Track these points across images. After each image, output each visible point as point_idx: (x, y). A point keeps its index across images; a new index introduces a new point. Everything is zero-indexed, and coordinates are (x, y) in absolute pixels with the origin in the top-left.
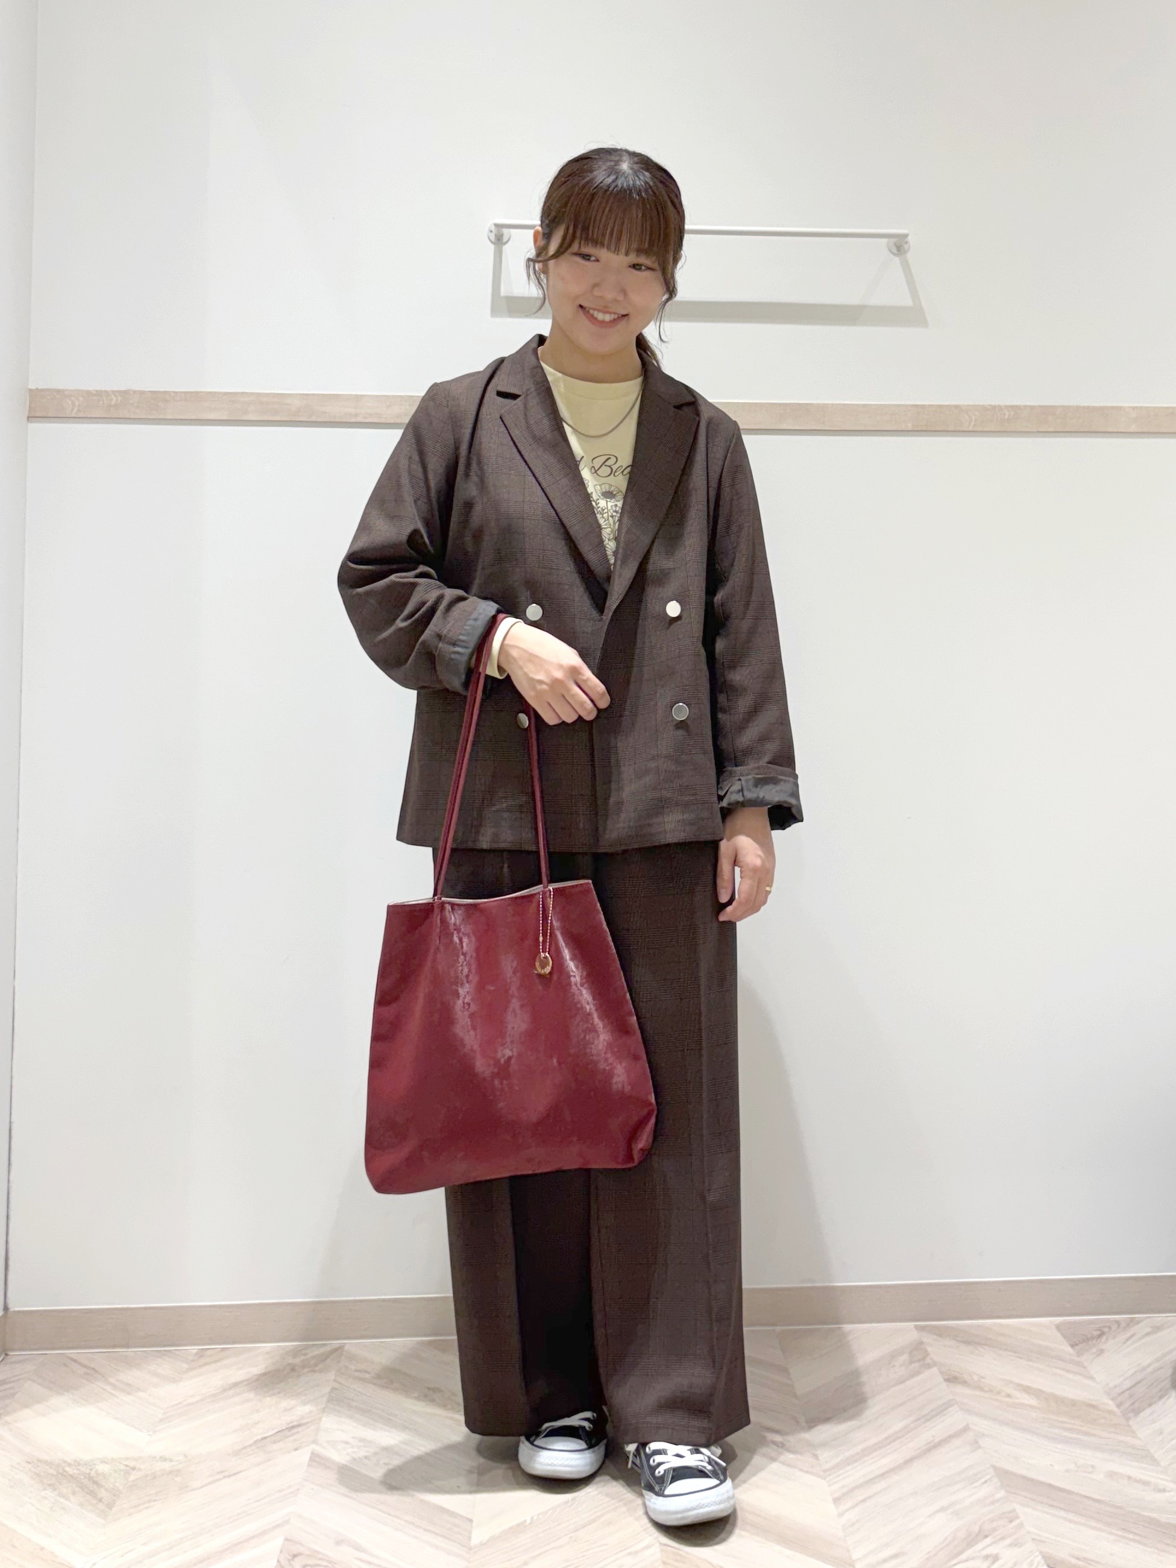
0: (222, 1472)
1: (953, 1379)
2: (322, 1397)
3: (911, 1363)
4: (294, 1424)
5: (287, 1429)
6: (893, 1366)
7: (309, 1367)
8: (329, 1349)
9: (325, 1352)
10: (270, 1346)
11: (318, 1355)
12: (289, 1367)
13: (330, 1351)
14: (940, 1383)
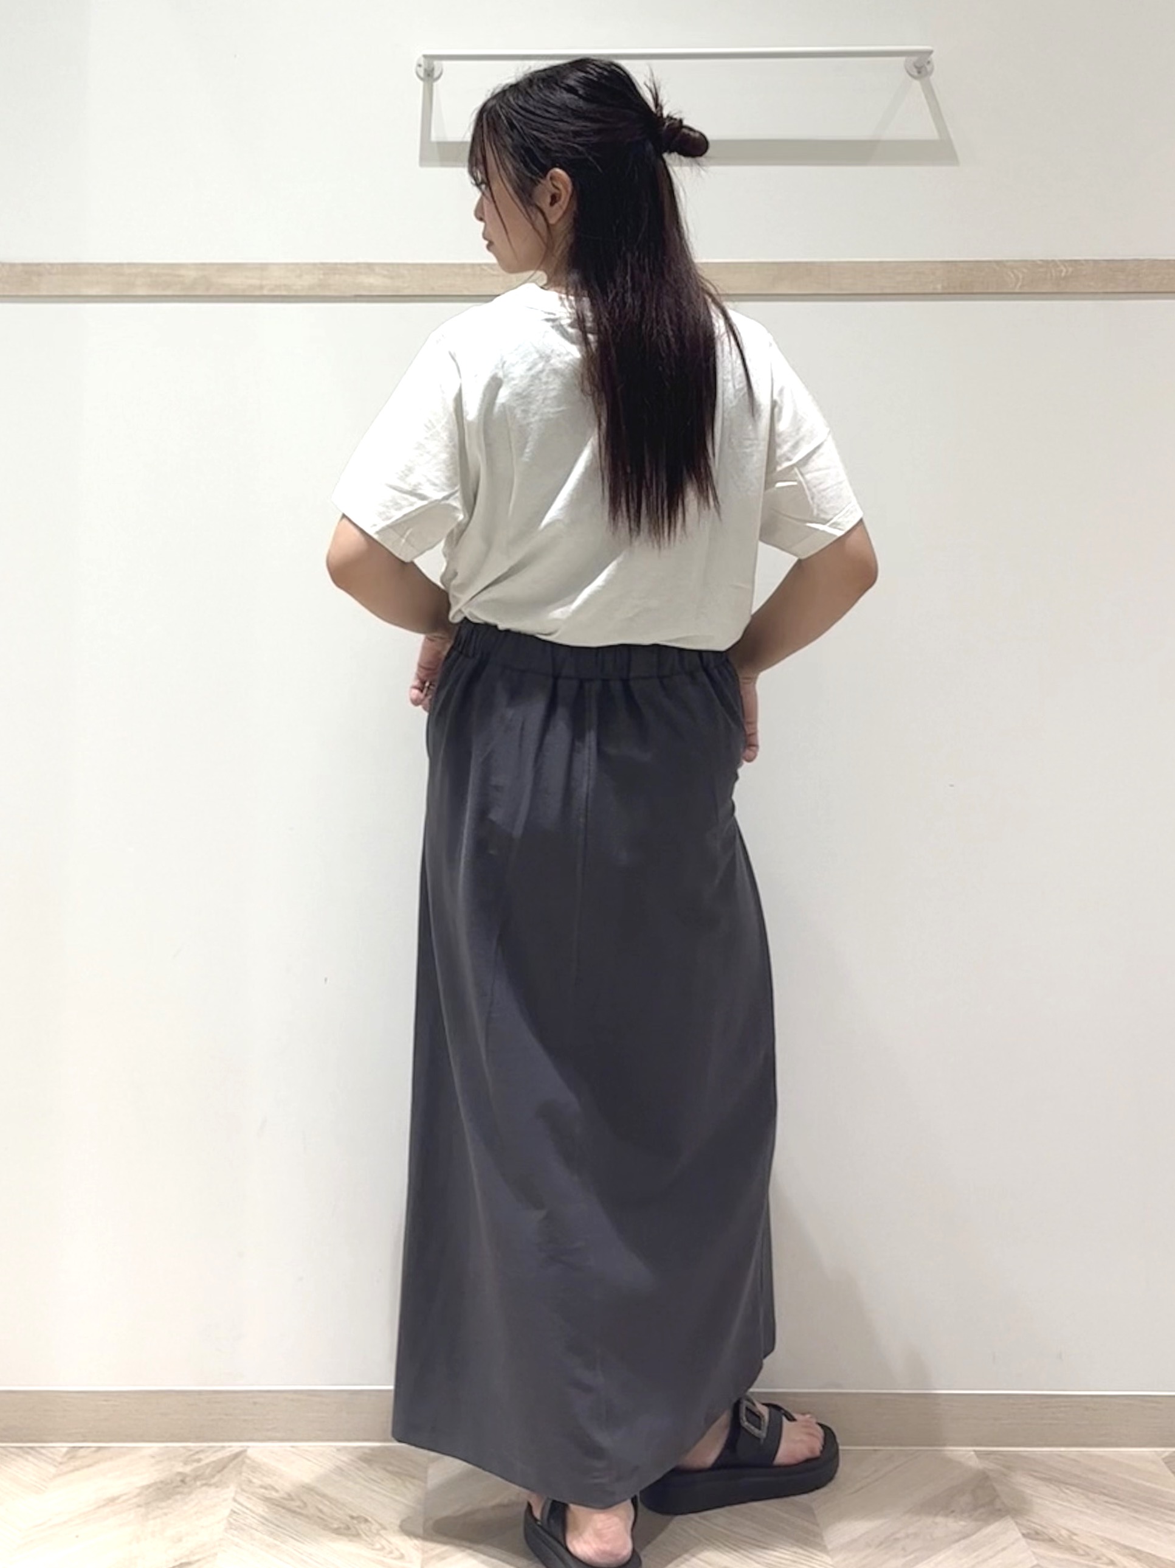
1: (1033, 1535)
2: (218, 1522)
3: (975, 1510)
6: (953, 1512)
7: (202, 1479)
8: (228, 1454)
9: (223, 1458)
10: (155, 1447)
11: (214, 1462)
12: (179, 1478)
13: (229, 1457)
14: (1017, 1540)
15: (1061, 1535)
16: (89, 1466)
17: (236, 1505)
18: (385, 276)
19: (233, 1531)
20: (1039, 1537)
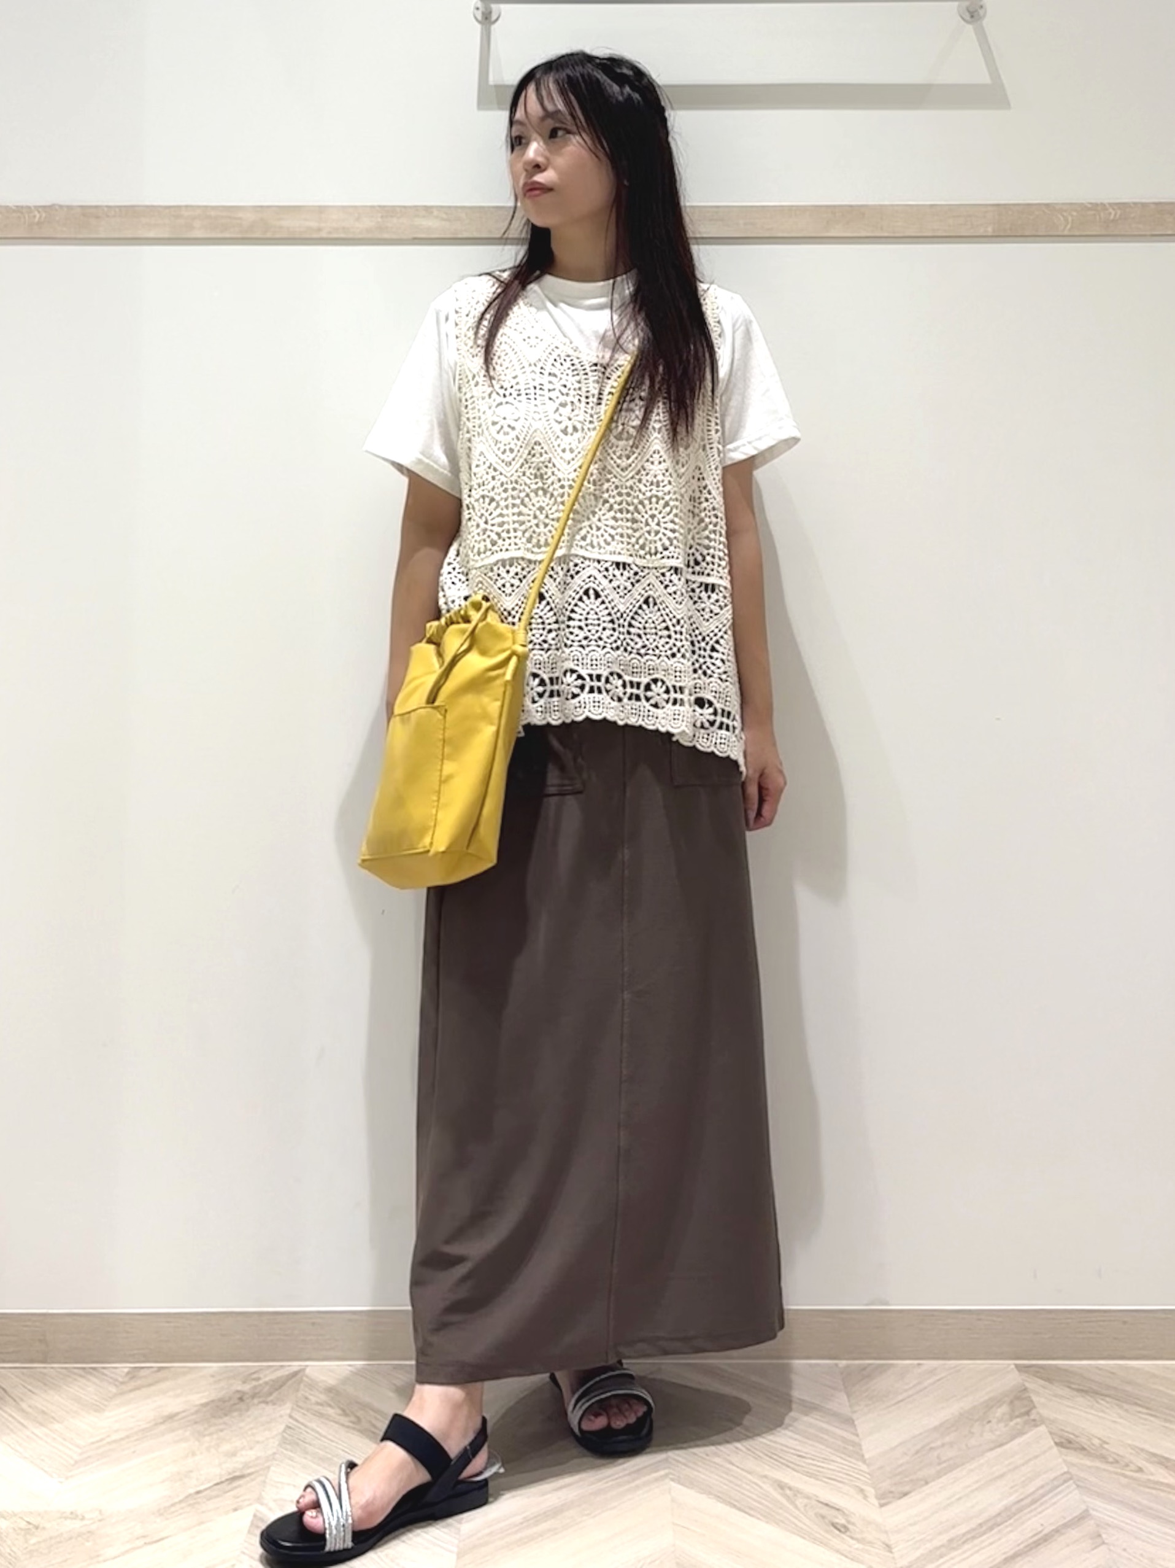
0: (144, 1537)
1: (1066, 1443)
2: (273, 1438)
3: (1011, 1419)
4: (237, 1474)
5: (227, 1480)
6: (989, 1422)
7: (260, 1397)
8: (287, 1373)
9: (281, 1377)
10: (215, 1366)
11: (273, 1381)
12: (238, 1396)
13: (288, 1376)
14: (1050, 1448)
15: (1093, 1445)
16: (150, 1385)
17: (291, 1420)
18: (443, 219)
19: (288, 1447)
20: (1069, 1445)
